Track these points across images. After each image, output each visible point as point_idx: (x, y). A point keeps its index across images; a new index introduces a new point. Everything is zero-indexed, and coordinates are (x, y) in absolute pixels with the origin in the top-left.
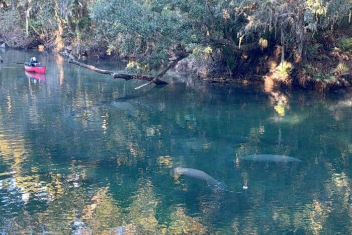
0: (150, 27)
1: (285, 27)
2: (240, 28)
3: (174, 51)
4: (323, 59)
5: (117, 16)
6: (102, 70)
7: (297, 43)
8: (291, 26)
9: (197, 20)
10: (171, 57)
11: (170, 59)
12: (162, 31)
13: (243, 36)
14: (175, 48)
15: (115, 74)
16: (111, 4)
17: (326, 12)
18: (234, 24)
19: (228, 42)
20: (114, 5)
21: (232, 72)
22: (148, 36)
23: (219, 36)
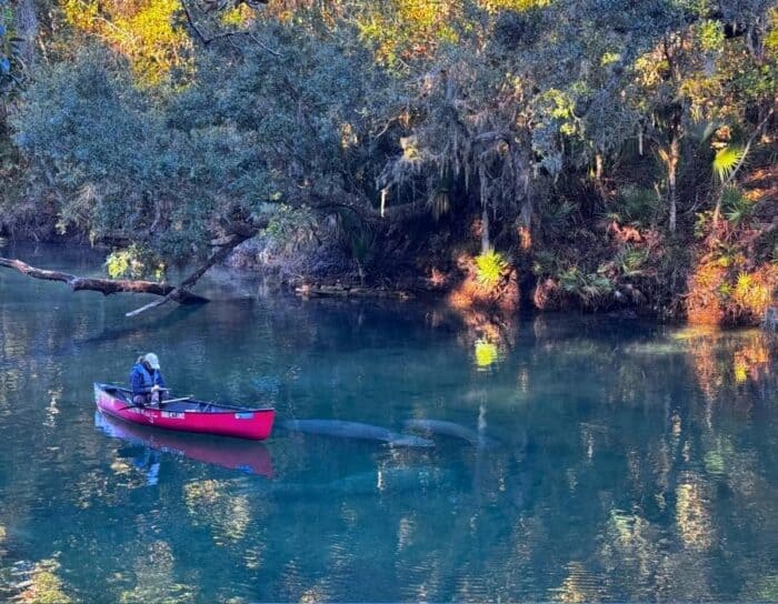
0: (164, 166)
1: (489, 163)
2: (383, 166)
3: (222, 222)
4: (580, 237)
5: (80, 139)
6: (44, 272)
7: (518, 202)
8: (503, 162)
9: (279, 149)
10: (216, 237)
11: (214, 242)
12: (192, 175)
13: (390, 185)
14: (225, 216)
15: (76, 279)
16: (66, 111)
17: (583, 129)
18: (367, 158)
19: (353, 200)
20: (75, 114)
21: (365, 270)
22: (158, 188)
23: (329, 186)
